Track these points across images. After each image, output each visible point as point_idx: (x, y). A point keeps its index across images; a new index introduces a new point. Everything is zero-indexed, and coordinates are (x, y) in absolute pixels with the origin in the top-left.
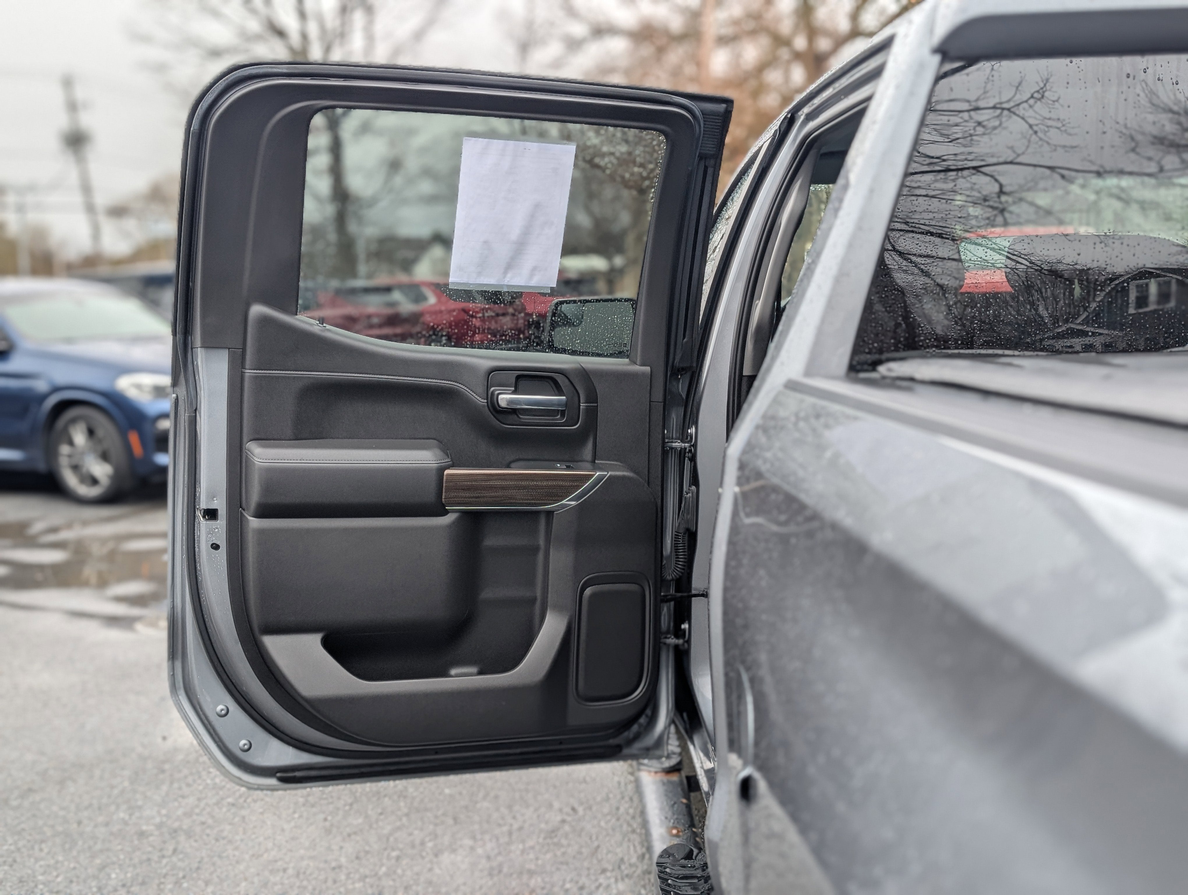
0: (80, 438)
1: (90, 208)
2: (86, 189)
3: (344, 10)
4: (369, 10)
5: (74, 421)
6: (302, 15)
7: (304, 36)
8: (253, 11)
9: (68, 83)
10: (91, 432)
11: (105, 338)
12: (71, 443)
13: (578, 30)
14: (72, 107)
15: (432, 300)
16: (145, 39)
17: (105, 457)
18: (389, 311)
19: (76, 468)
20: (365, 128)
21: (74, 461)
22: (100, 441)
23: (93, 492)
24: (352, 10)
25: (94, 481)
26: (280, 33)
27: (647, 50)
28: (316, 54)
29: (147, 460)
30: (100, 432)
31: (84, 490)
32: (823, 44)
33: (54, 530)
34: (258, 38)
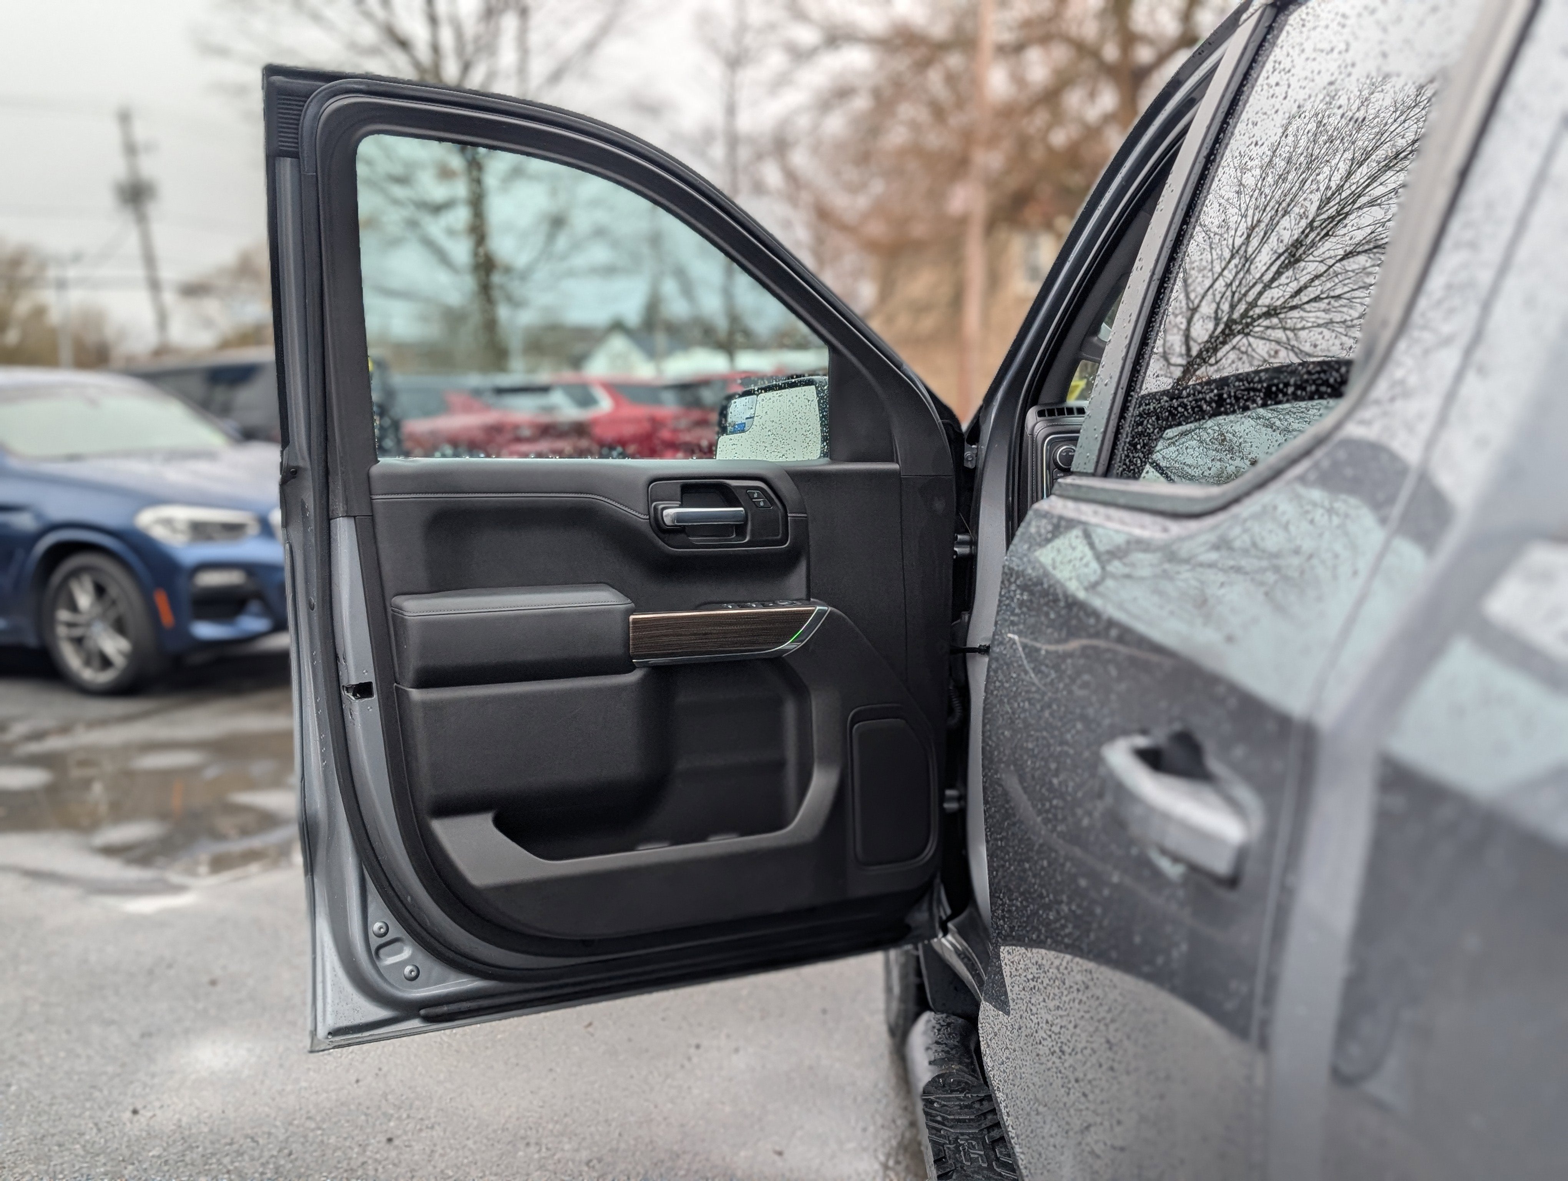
0: (84, 599)
1: (154, 285)
2: (149, 259)
3: (490, 14)
4: (524, 13)
5: (76, 574)
6: (433, 20)
7: (436, 49)
8: (368, 15)
9: (125, 118)
10: (100, 591)
11: (128, 454)
12: (73, 607)
13: (807, 36)
14: (131, 149)
15: (605, 404)
16: (222, 52)
17: (120, 627)
18: (545, 419)
19: (79, 642)
20: (516, 173)
21: (77, 632)
22: (114, 603)
23: (104, 677)
24: (502, 12)
25: (105, 662)
26: (403, 44)
27: (902, 63)
28: (451, 72)
29: (181, 631)
30: (113, 591)
31: (89, 675)
32: (1144, 54)
33: (38, 736)
34: (373, 51)
